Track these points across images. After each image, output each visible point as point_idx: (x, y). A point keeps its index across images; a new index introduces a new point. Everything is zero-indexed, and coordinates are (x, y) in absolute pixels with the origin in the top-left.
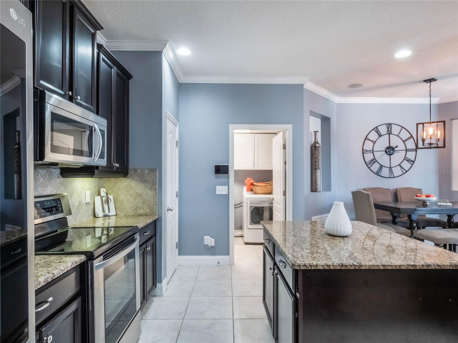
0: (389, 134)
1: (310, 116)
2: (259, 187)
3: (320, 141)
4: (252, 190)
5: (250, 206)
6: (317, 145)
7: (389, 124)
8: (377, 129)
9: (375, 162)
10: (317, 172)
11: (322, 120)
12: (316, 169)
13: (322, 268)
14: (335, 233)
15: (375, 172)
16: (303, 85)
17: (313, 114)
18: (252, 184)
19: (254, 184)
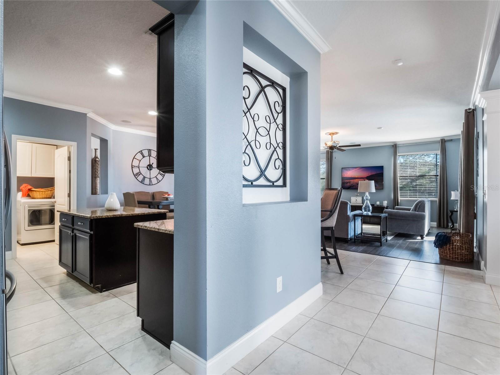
0: (150, 156)
1: (92, 137)
2: (38, 193)
3: (99, 156)
4: (29, 196)
5: (29, 210)
6: (97, 159)
7: (149, 150)
8: (142, 152)
9: (140, 174)
10: (97, 180)
11: (100, 140)
12: (96, 178)
13: (104, 217)
14: (111, 209)
15: (140, 181)
16: (86, 114)
17: (93, 135)
18: (30, 190)
19: (32, 189)
